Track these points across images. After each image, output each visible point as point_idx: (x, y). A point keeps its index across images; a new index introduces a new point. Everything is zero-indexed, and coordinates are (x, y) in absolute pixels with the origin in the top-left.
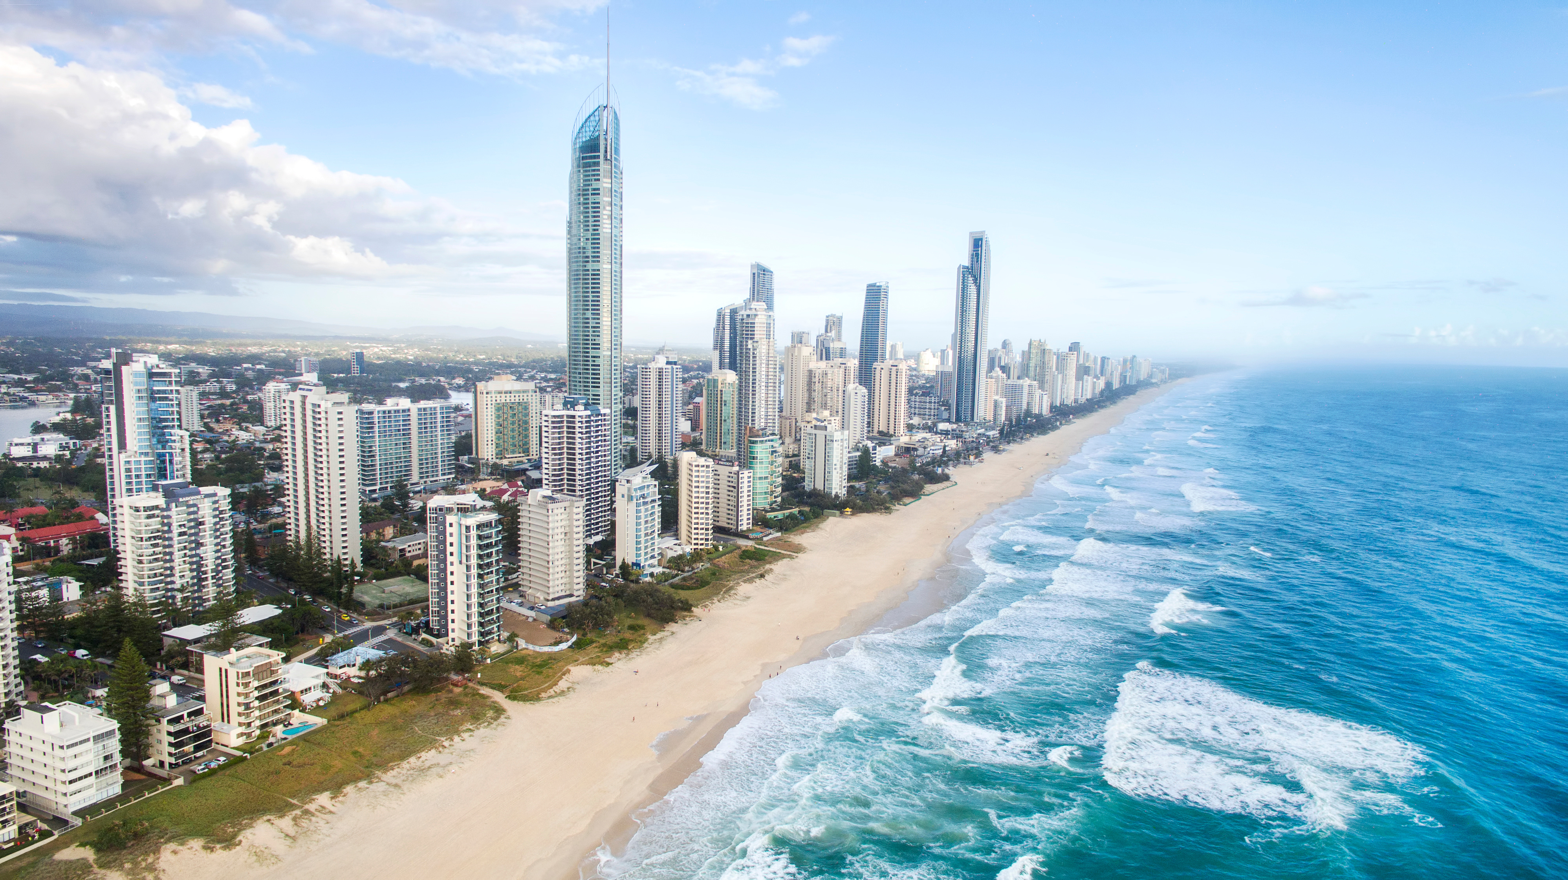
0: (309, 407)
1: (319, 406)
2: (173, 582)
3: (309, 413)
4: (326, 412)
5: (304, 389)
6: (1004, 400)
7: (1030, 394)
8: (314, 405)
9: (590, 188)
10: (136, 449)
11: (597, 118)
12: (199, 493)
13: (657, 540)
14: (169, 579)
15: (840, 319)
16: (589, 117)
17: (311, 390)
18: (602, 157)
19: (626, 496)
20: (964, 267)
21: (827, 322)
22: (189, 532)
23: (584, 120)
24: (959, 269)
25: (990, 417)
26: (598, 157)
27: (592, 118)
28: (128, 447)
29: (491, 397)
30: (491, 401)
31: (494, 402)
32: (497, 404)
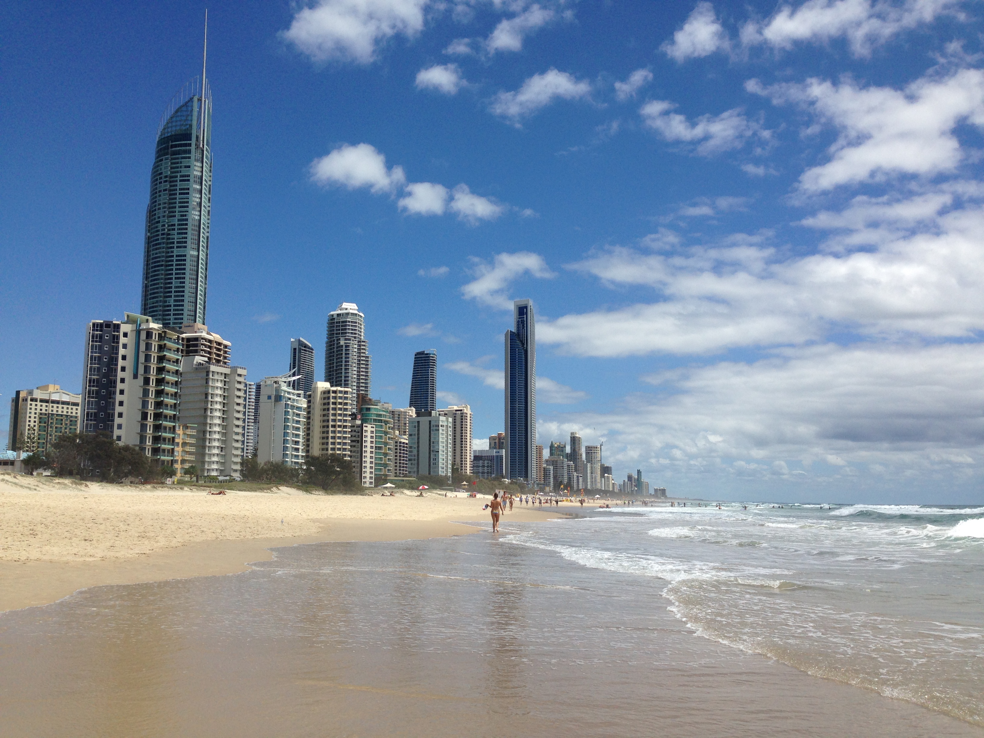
18: (193, 145)
19: (273, 398)
20: (510, 333)
24: (506, 335)
25: (541, 481)
26: (190, 145)
29: (36, 405)
30: (36, 409)
31: (38, 411)
32: (41, 414)
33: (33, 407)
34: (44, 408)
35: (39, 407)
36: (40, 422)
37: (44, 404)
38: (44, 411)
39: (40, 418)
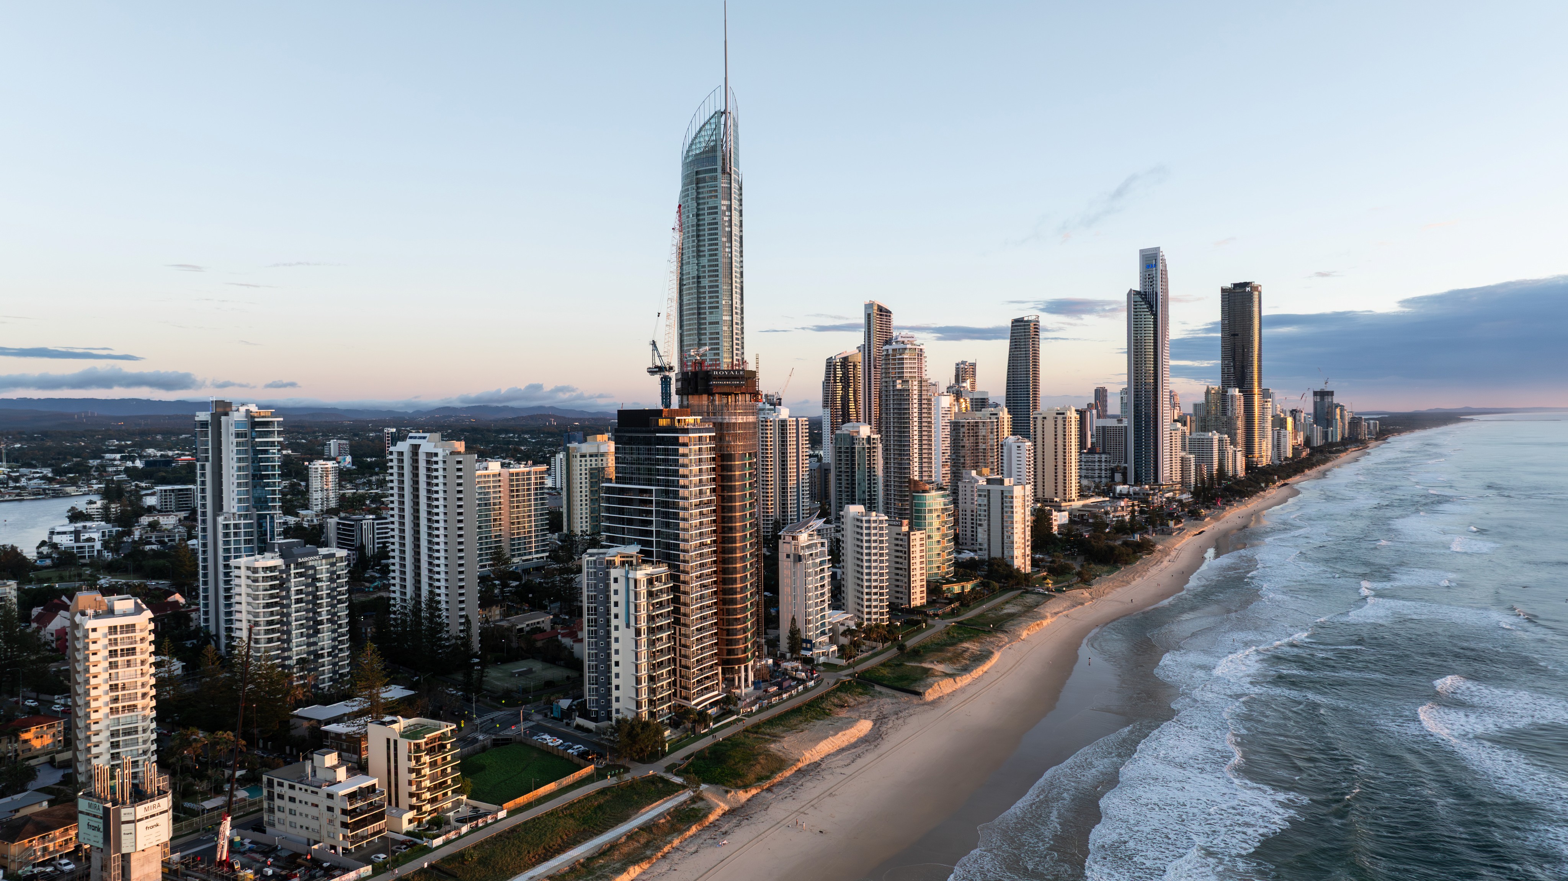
0: (422, 458)
1: (436, 455)
2: (290, 658)
3: (422, 465)
4: (444, 462)
5: (415, 438)
6: (1192, 457)
7: (1222, 452)
8: (427, 454)
9: (706, 206)
10: (235, 510)
11: (713, 126)
12: (317, 553)
13: (828, 612)
14: (286, 654)
15: (973, 365)
16: (704, 125)
17: (424, 438)
18: (719, 170)
19: (792, 556)
20: (1138, 293)
21: (957, 369)
22: (305, 599)
23: (698, 129)
24: (1129, 295)
25: (1177, 477)
26: (715, 170)
27: (708, 127)
28: (225, 510)
29: (586, 461)
30: (586, 465)
31: (589, 466)
32: (591, 469)
33: (583, 463)
34: (594, 463)
35: (588, 463)
36: (591, 478)
37: (593, 459)
38: (594, 466)
39: (591, 474)
